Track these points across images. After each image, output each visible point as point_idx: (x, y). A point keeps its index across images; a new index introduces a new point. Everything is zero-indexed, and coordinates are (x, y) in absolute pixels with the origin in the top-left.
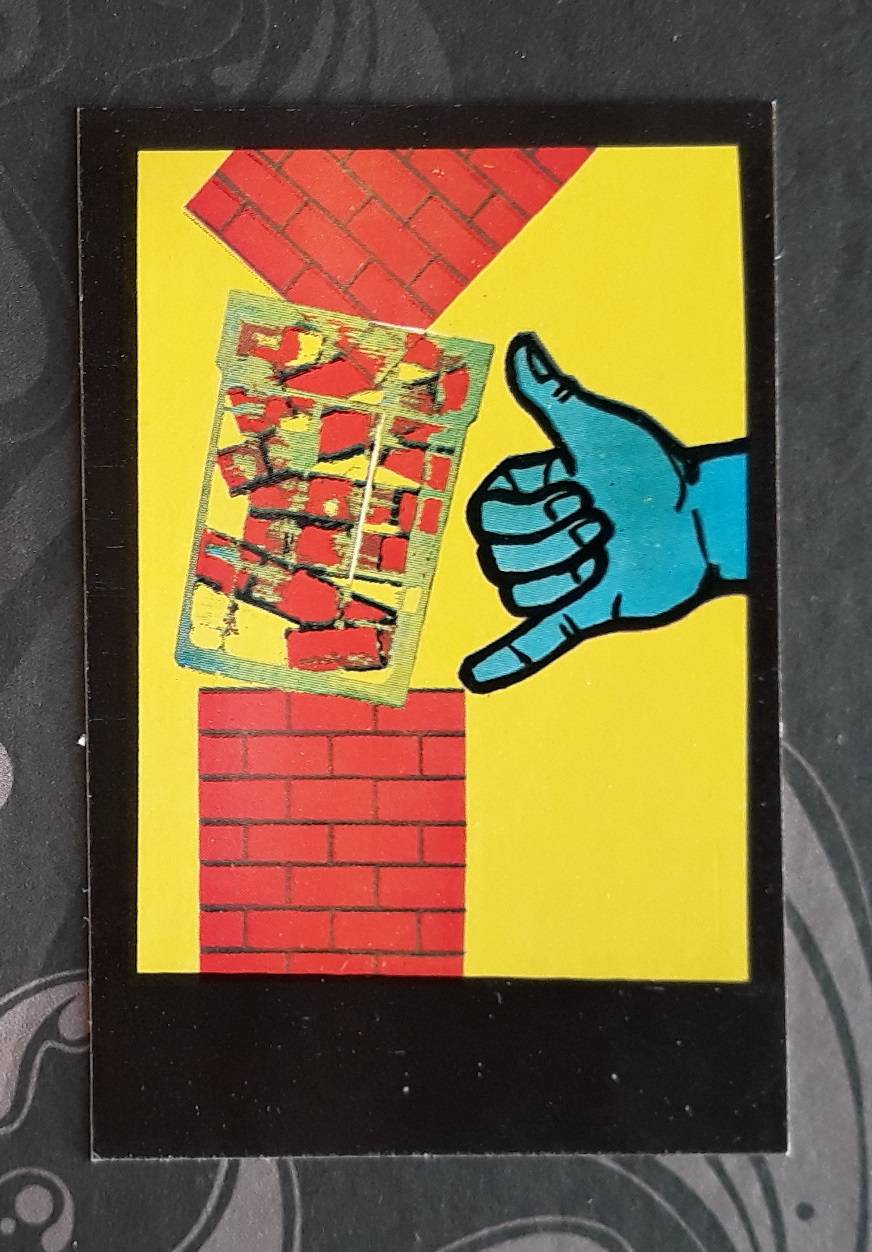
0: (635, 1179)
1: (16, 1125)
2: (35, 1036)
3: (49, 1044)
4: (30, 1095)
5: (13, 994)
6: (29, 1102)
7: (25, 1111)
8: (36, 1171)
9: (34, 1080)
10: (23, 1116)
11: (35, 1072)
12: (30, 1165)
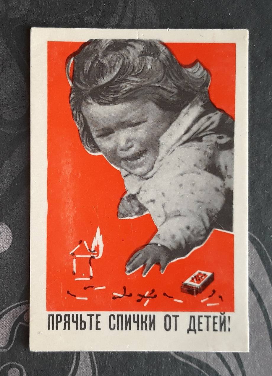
0: (203, 372)
1: (9, 349)
2: (17, 320)
3: (20, 323)
4: (14, 339)
5: (10, 307)
6: (13, 341)
7: (12, 344)
8: (15, 363)
9: (15, 335)
10: (11, 346)
11: (16, 332)
12: (13, 361)
